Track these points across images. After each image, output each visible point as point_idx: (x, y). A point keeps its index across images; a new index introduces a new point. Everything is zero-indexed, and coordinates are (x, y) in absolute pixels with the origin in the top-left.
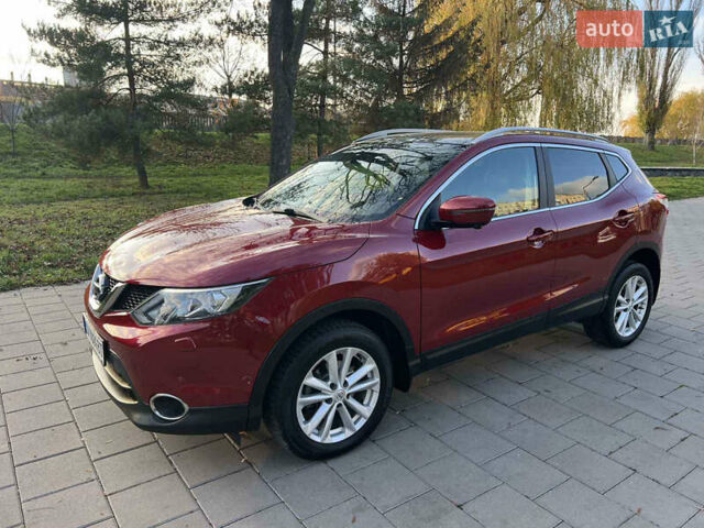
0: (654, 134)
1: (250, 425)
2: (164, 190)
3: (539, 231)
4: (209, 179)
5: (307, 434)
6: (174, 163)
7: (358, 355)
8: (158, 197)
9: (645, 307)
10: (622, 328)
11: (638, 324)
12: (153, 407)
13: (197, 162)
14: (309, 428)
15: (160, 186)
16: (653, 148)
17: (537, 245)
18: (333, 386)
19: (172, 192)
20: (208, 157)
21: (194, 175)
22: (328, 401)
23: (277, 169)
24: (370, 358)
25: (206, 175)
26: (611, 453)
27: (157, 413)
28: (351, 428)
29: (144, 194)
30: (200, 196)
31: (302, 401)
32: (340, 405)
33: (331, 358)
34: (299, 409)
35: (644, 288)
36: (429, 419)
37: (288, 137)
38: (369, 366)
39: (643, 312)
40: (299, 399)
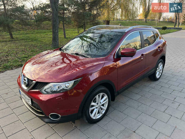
0: (146, 18)
1: (78, 118)
2: (18, 39)
3: (142, 55)
4: (31, 35)
5: (92, 117)
6: (19, 30)
7: (103, 94)
8: (17, 41)
9: (162, 70)
10: (158, 76)
11: (160, 74)
12: (50, 117)
13: (26, 30)
14: (92, 116)
15: (17, 38)
16: (146, 22)
17: (142, 58)
18: (97, 104)
19: (21, 40)
20: (29, 28)
21: (26, 34)
22: (96, 108)
23: (55, 33)
24: (106, 95)
25: (30, 34)
26: (164, 111)
27: (52, 119)
28: (102, 113)
29: (13, 41)
30: (30, 40)
31: (91, 109)
32: (99, 108)
33: (97, 97)
34: (90, 111)
35: (162, 65)
36: (118, 107)
37: (57, 24)
38: (106, 97)
39: (161, 71)
40: (90, 109)
